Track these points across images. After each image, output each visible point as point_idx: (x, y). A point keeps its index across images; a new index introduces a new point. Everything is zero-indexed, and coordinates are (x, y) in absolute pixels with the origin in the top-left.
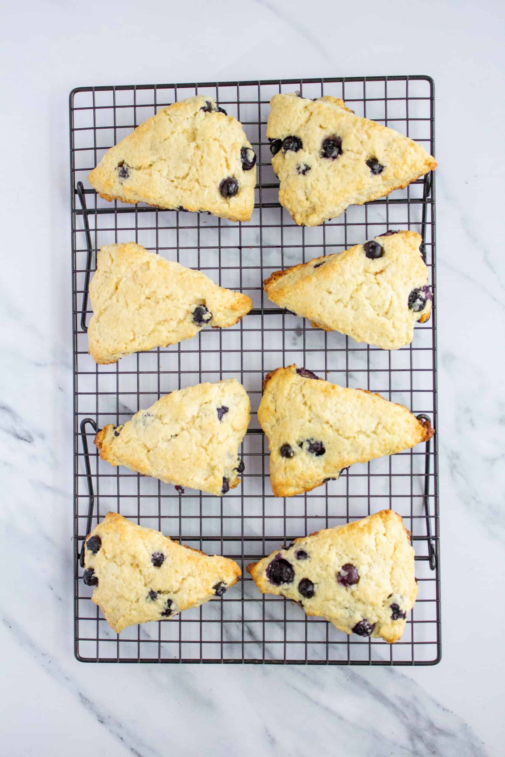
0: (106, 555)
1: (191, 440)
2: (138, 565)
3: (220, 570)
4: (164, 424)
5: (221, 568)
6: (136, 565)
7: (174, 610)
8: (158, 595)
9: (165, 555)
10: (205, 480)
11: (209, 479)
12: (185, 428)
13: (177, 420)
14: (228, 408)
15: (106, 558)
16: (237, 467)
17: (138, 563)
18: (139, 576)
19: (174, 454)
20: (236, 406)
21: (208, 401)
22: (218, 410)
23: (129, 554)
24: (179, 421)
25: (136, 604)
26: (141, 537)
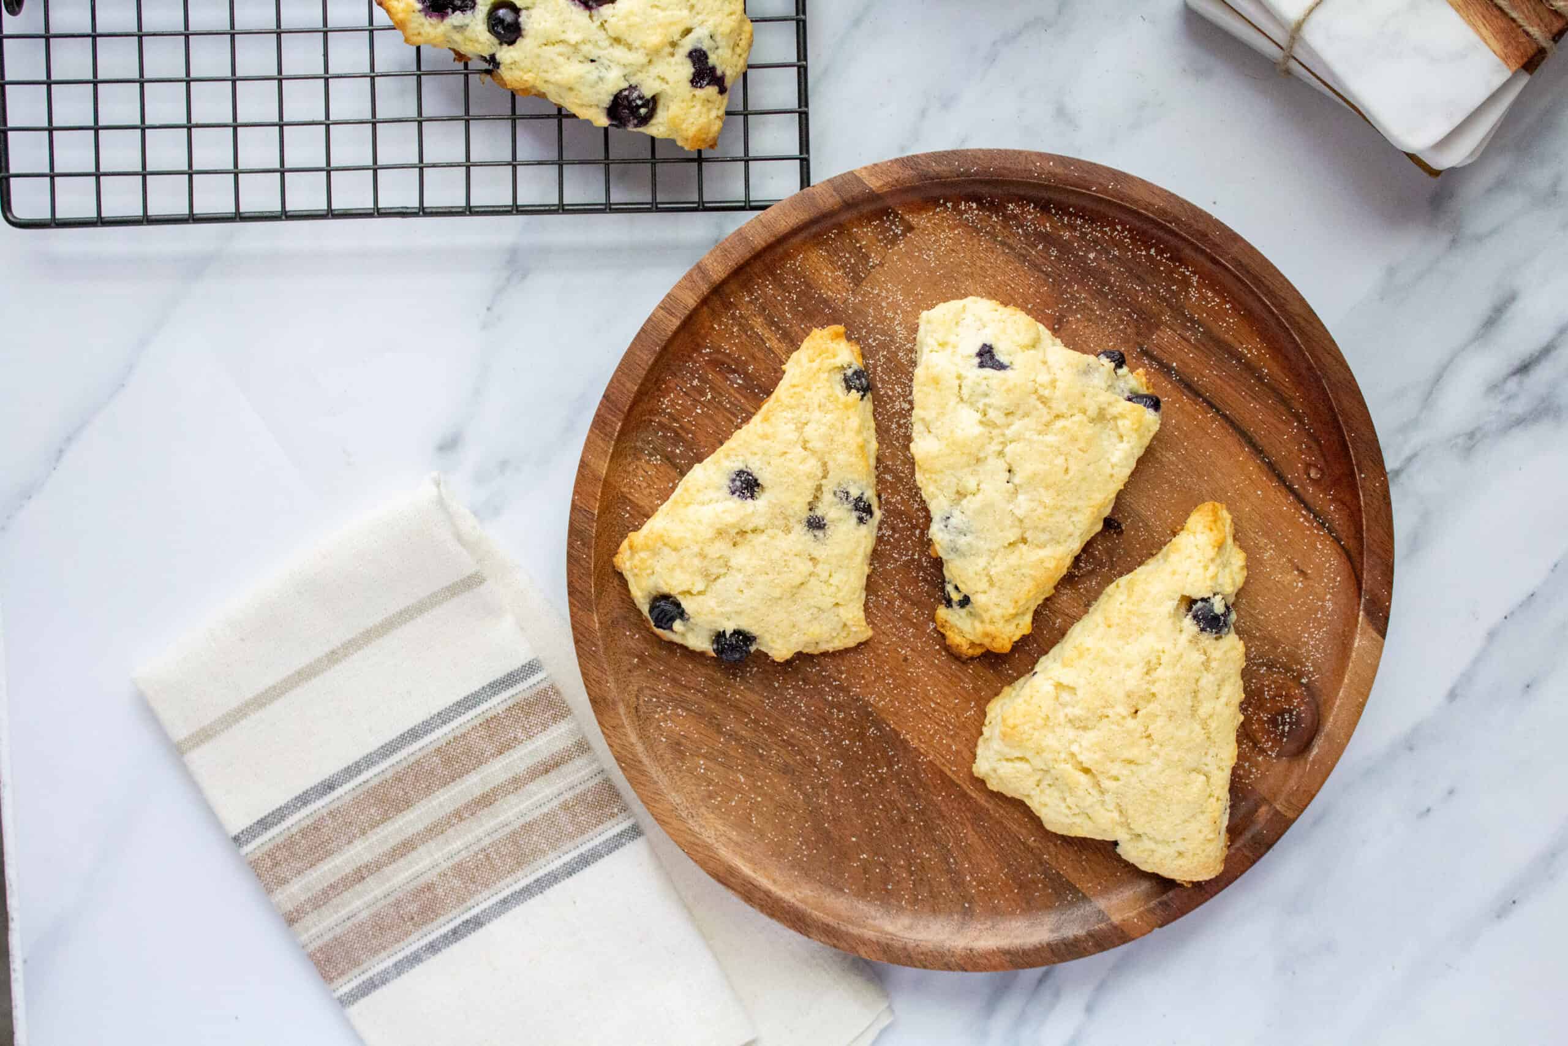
0: (694, 591)
1: (1030, 442)
2: (743, 533)
3: (815, 365)
4: (978, 490)
5: (812, 361)
6: (741, 535)
7: (862, 494)
8: (819, 513)
9: (740, 466)
10: (1122, 441)
11: (1123, 430)
12: (999, 448)
13: (978, 460)
14: (985, 345)
15: (700, 593)
16: (1113, 365)
17: (736, 530)
18: (763, 538)
19: (1047, 488)
20: (984, 327)
21: (957, 382)
22: (982, 365)
23: (712, 540)
24: (982, 455)
25: (820, 566)
26: (687, 505)
